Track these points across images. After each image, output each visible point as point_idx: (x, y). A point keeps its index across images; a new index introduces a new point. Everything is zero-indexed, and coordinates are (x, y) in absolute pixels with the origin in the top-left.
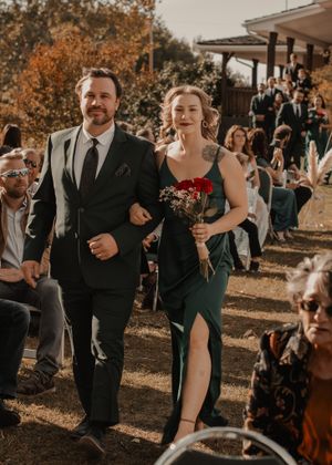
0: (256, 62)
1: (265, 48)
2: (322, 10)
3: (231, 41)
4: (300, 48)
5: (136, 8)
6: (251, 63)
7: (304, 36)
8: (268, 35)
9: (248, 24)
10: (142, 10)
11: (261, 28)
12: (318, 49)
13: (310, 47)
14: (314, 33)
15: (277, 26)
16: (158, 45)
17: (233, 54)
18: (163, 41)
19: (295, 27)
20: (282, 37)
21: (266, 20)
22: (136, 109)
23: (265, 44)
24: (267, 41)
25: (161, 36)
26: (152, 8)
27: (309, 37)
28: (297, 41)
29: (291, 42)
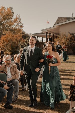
0: (43, 38)
1: (45, 35)
2: (56, 27)
3: (38, 34)
4: (52, 35)
5: (19, 28)
6: (42, 38)
7: (52, 32)
8: (46, 32)
9: (42, 30)
10: (20, 28)
11: (45, 31)
12: (55, 35)
13: (54, 35)
14: (54, 32)
15: (48, 31)
16: (23, 35)
17: (39, 36)
18: (24, 34)
19: (51, 31)
20: (49, 33)
21: (45, 29)
22: (21, 47)
23: (45, 34)
24: (46, 33)
25: (24, 33)
26: (22, 28)
27: (54, 33)
28: (51, 34)
29: (50, 34)
